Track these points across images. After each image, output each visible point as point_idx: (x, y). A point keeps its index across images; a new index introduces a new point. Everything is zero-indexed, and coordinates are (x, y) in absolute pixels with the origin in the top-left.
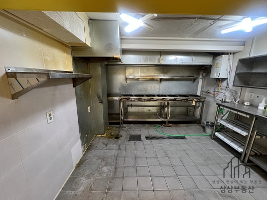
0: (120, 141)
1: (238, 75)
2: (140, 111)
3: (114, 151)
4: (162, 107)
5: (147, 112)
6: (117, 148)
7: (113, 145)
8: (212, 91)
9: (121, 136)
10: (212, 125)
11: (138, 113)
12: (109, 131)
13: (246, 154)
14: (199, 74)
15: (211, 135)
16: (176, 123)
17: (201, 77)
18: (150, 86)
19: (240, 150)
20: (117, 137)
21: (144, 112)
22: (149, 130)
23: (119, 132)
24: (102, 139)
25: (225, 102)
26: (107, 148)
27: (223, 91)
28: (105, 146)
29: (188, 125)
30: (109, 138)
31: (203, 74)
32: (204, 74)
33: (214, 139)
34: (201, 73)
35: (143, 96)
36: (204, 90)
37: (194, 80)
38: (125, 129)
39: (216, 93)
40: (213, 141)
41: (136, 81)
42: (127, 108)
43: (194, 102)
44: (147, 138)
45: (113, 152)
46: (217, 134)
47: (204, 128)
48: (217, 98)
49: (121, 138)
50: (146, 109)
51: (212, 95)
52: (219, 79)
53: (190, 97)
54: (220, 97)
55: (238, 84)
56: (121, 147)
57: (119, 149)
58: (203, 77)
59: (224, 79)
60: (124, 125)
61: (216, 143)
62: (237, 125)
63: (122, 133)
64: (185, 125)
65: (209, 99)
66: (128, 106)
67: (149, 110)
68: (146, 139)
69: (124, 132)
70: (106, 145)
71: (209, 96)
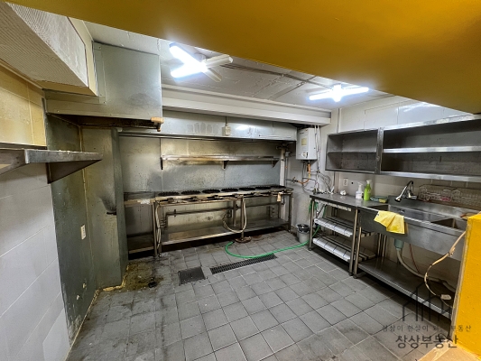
0: (160, 290)
1: (329, 155)
2: (192, 221)
3: (152, 314)
4: (229, 209)
5: (204, 222)
6: (159, 305)
7: (148, 302)
8: (299, 178)
9: (162, 279)
10: (307, 229)
11: (189, 225)
12: (132, 274)
13: (354, 261)
14: (279, 154)
15: (307, 245)
16: (256, 234)
17: (282, 158)
18: (207, 174)
19: (346, 258)
20: (153, 283)
21: (199, 223)
22: (214, 254)
23: (154, 270)
24: (116, 295)
25: (319, 193)
26: (135, 312)
27: (314, 178)
28: (127, 310)
29: (273, 234)
30: (134, 289)
31: (284, 154)
32: (287, 155)
33: (312, 249)
34: (283, 152)
35: (198, 192)
36: (288, 178)
37: (275, 163)
38: (165, 262)
39: (305, 180)
40: (312, 252)
41: (182, 166)
42: (166, 219)
43: (279, 197)
44: (215, 271)
45: (151, 318)
46: (315, 241)
47: (295, 235)
48: (307, 188)
49: (162, 282)
50: (203, 217)
51: (300, 185)
52: (307, 161)
53: (272, 189)
54: (310, 186)
55: (330, 167)
56: (165, 302)
57: (164, 306)
58: (285, 157)
59: (313, 161)
60: (163, 254)
61: (316, 255)
62: (337, 224)
63: (163, 271)
64: (269, 235)
65: (297, 190)
66: (168, 214)
67: (209, 218)
68: (213, 273)
69: (167, 268)
70: (131, 306)
71: (296, 185)
